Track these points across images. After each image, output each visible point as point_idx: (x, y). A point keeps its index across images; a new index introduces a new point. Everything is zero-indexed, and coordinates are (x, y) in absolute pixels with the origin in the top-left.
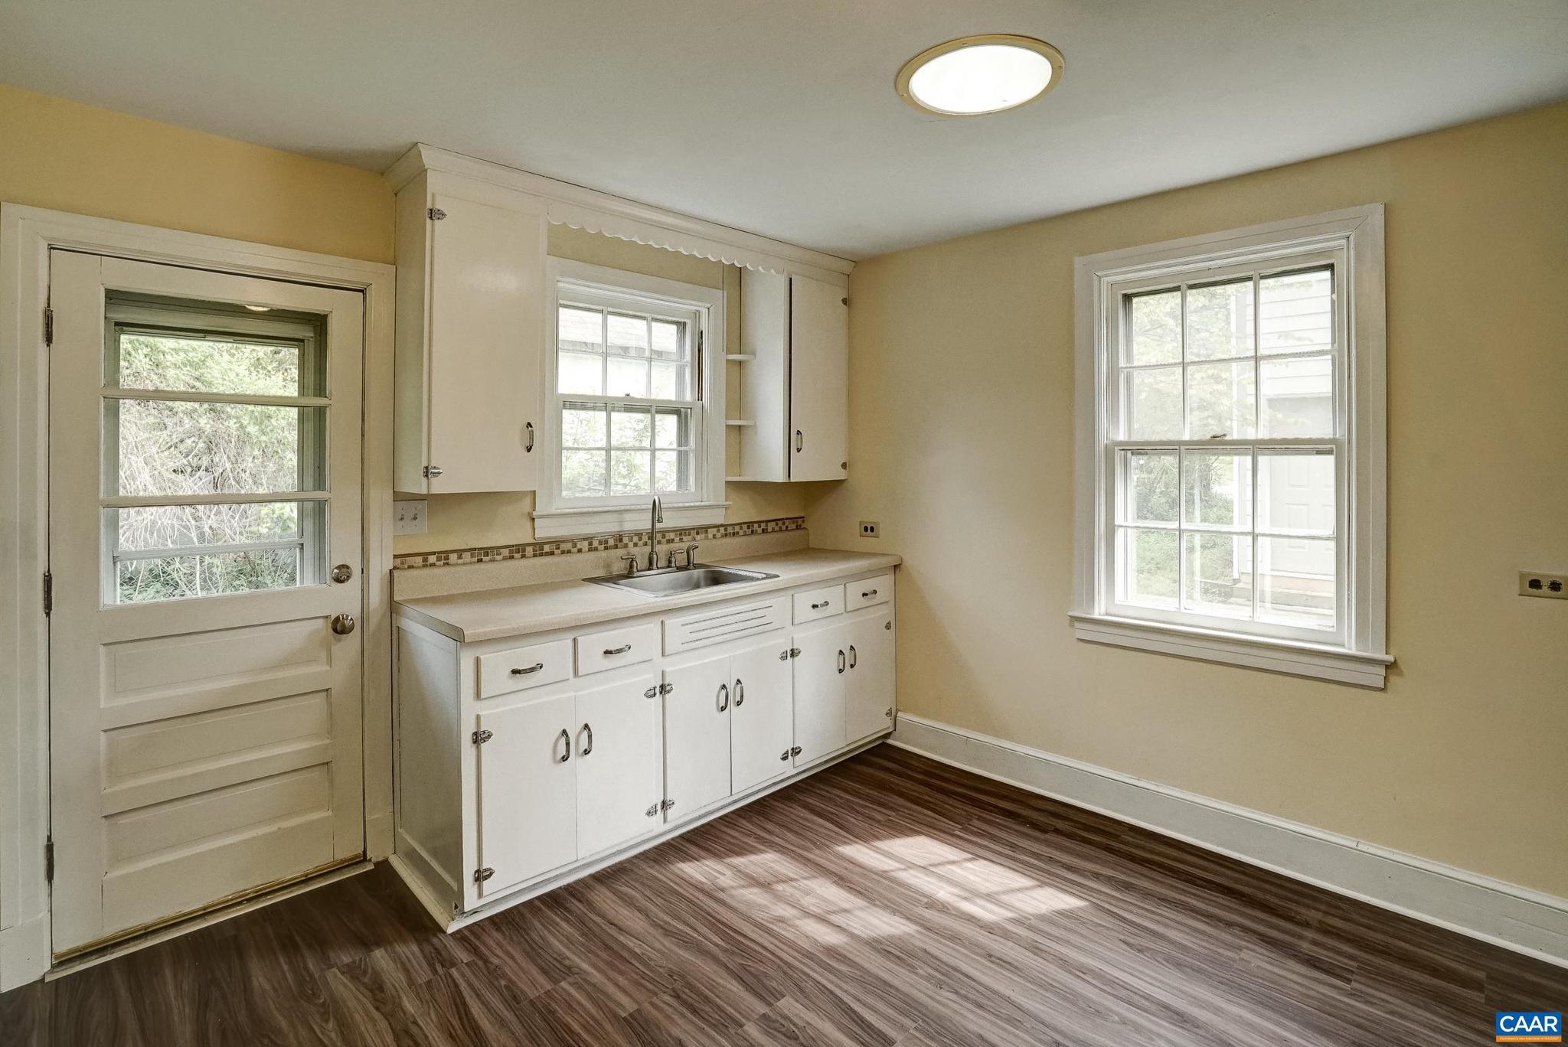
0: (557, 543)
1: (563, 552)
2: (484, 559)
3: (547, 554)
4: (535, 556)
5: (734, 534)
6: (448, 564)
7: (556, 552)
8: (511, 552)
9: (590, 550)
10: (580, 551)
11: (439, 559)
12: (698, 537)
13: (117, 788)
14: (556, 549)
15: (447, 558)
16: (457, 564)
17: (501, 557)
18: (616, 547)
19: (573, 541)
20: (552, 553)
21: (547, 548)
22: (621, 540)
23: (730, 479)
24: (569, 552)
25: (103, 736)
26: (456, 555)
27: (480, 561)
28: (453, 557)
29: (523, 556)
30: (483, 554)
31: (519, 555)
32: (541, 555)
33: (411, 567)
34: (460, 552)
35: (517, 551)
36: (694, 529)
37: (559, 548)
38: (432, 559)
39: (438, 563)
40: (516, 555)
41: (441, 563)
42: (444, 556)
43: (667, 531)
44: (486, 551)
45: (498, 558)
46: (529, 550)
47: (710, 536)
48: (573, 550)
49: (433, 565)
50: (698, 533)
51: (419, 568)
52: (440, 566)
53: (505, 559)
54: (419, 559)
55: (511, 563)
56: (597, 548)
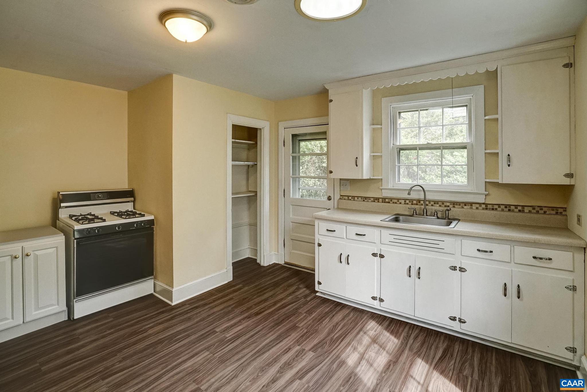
0: (391, 199)
1: (393, 203)
2: (365, 200)
3: (387, 202)
4: (382, 202)
5: (493, 209)
6: (354, 200)
7: (391, 202)
8: (374, 199)
9: (405, 204)
10: (400, 203)
11: (352, 198)
12: (466, 207)
13: (293, 234)
14: (391, 201)
15: (354, 198)
16: (357, 201)
17: (371, 201)
18: (417, 204)
19: (398, 200)
20: (389, 202)
21: (387, 200)
22: (420, 202)
23: (488, 180)
24: (396, 203)
25: (291, 223)
26: (357, 198)
27: (364, 201)
28: (356, 198)
29: (378, 202)
30: (365, 199)
31: (377, 201)
32: (385, 202)
33: (345, 199)
34: (358, 197)
35: (377, 199)
36: (463, 203)
37: (392, 201)
38: (350, 198)
39: (352, 199)
40: (376, 201)
41: (353, 199)
42: (353, 197)
43: (444, 202)
44: (366, 198)
45: (369, 201)
46: (381, 200)
47: (474, 207)
48: (397, 202)
49: (350, 200)
50: (465, 205)
51: (347, 200)
52: (352, 200)
53: (372, 201)
54: (346, 198)
55: (374, 203)
56: (408, 203)
